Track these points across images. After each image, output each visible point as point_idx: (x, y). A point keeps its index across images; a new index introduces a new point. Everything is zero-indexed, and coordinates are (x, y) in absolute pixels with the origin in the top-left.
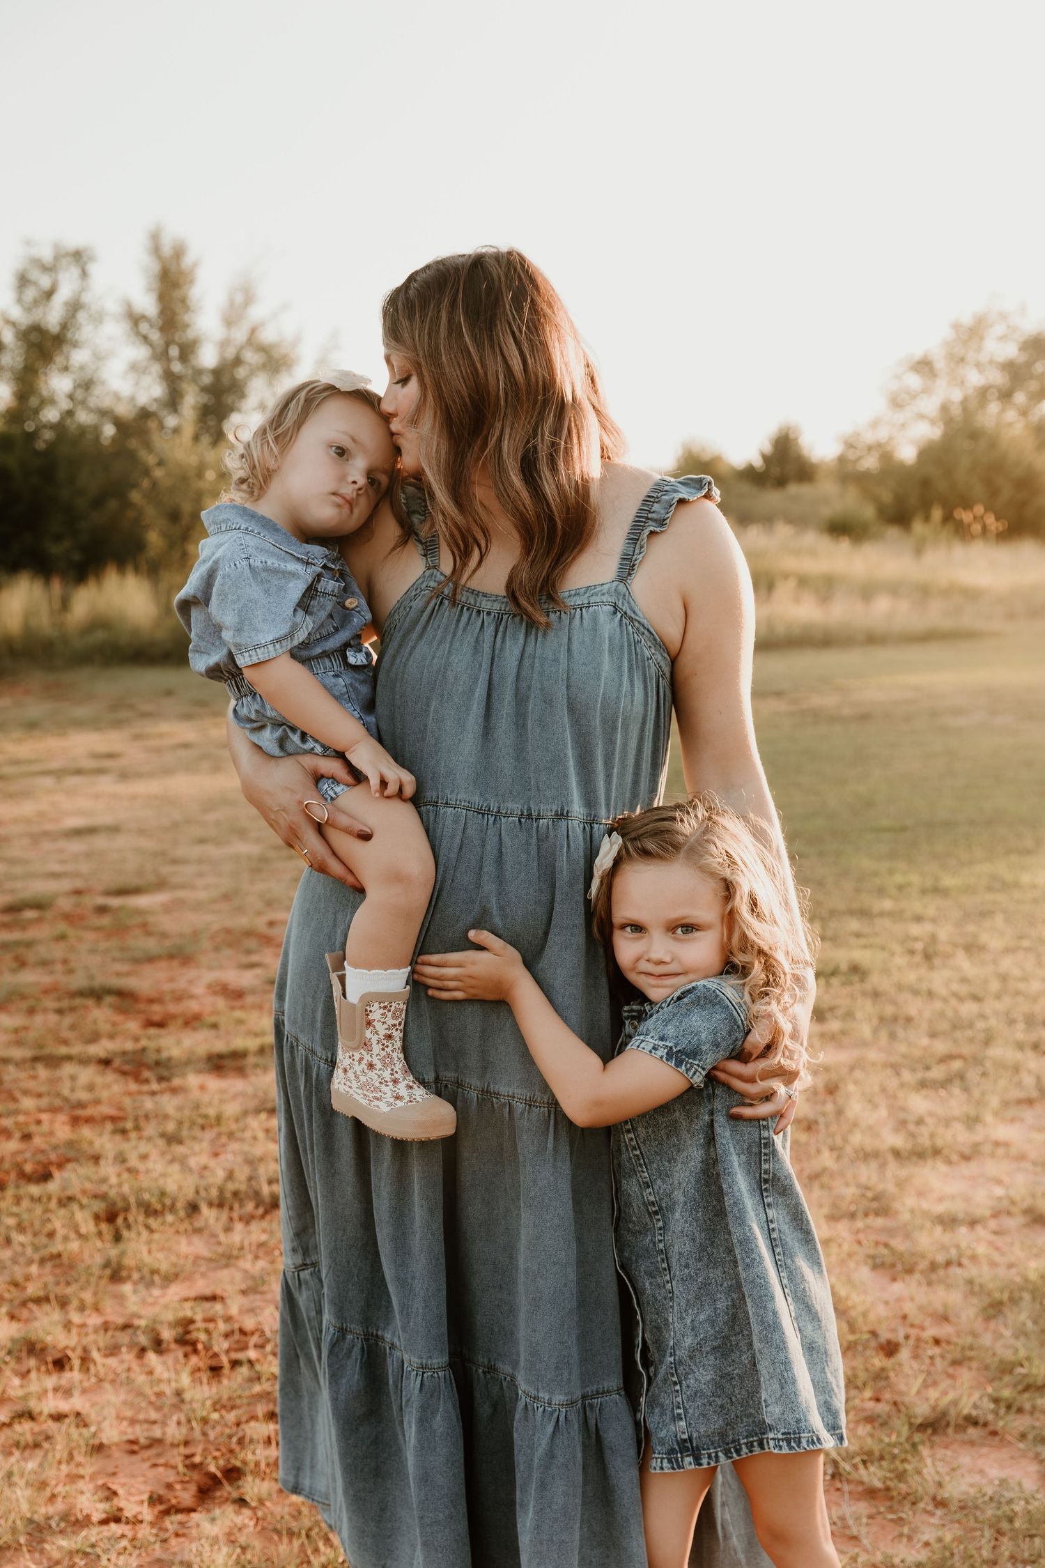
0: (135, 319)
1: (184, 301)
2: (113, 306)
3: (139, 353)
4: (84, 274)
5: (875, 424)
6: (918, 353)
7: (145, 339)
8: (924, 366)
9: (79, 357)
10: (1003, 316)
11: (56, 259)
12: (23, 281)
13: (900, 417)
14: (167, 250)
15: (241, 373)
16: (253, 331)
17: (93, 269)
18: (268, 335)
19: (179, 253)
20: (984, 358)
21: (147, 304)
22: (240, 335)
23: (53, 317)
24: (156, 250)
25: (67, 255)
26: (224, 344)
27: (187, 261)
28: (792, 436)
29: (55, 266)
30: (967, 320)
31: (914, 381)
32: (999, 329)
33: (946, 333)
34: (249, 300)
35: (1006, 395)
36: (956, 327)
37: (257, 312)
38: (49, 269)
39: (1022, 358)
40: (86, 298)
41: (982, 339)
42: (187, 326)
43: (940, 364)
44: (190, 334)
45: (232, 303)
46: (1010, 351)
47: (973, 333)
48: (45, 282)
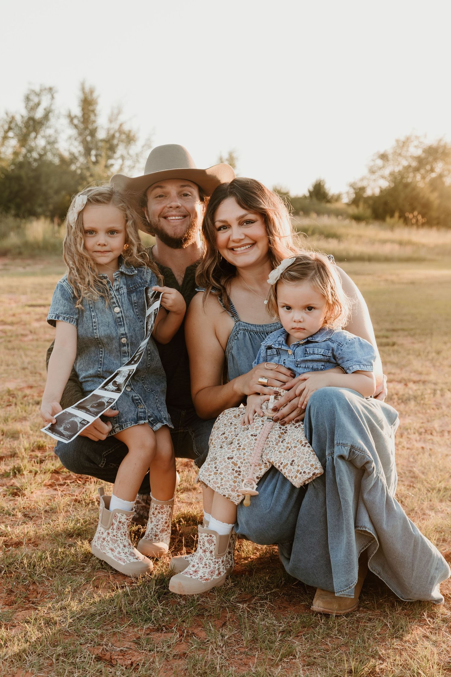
0: (71, 118)
1: (93, 111)
2: (64, 112)
3: (73, 132)
4: (53, 98)
5: (362, 180)
6: (382, 151)
7: (76, 126)
8: (384, 157)
9: (49, 132)
10: (417, 137)
11: (41, 90)
12: (28, 99)
13: (373, 177)
14: (87, 90)
15: (115, 142)
16: (121, 125)
17: (56, 95)
18: (126, 128)
19: (92, 92)
20: (409, 154)
21: (77, 111)
22: (116, 126)
23: (39, 114)
24: (83, 89)
25: (45, 89)
26: (108, 130)
27: (95, 95)
28: (322, 184)
29: (40, 93)
30: (402, 138)
31: (380, 162)
32: (416, 143)
33: (394, 143)
34: (119, 113)
35: (417, 169)
36: (397, 141)
37: (122, 118)
38: (38, 95)
39: (423, 155)
40: (53, 107)
41: (408, 147)
42: (94, 122)
43: (390, 157)
44: (95, 125)
45: (112, 114)
46: (419, 152)
47: (404, 144)
48: (36, 100)
